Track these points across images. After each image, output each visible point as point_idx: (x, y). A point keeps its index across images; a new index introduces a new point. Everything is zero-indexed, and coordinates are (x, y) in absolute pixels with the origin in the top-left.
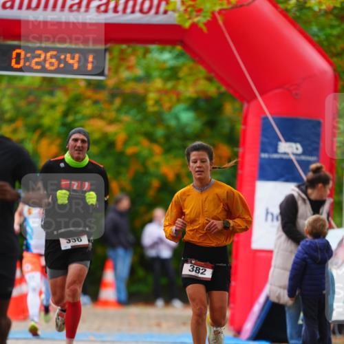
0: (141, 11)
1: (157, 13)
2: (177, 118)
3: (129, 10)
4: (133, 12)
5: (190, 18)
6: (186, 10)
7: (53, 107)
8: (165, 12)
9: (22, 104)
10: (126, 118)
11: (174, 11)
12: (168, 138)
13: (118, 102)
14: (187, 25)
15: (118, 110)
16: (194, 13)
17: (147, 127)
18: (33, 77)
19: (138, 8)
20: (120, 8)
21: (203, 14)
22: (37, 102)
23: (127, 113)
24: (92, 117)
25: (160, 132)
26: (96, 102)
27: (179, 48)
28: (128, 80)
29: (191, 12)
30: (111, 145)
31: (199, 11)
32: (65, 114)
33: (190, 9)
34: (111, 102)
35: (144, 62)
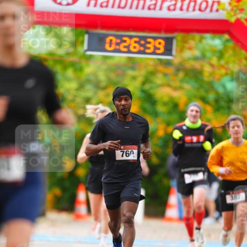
0: (200, 10)
1: (211, 11)
2: (224, 87)
3: (191, 8)
4: (194, 10)
5: (235, 15)
6: (232, 10)
7: (134, 78)
8: (217, 11)
9: (113, 76)
10: (187, 86)
11: (224, 9)
12: (217, 101)
13: (181, 75)
14: (233, 20)
15: (182, 81)
16: (238, 12)
17: (202, 93)
18: (120, 57)
19: (197, 7)
20: (185, 7)
21: (244, 12)
22: (123, 74)
23: (187, 82)
24: (162, 85)
25: (211, 97)
26: (165, 75)
27: (226, 36)
28: (189, 59)
29: (236, 10)
30: (176, 106)
31: (242, 10)
32: (144, 83)
33: (235, 9)
34: (176, 75)
35: (200, 46)
